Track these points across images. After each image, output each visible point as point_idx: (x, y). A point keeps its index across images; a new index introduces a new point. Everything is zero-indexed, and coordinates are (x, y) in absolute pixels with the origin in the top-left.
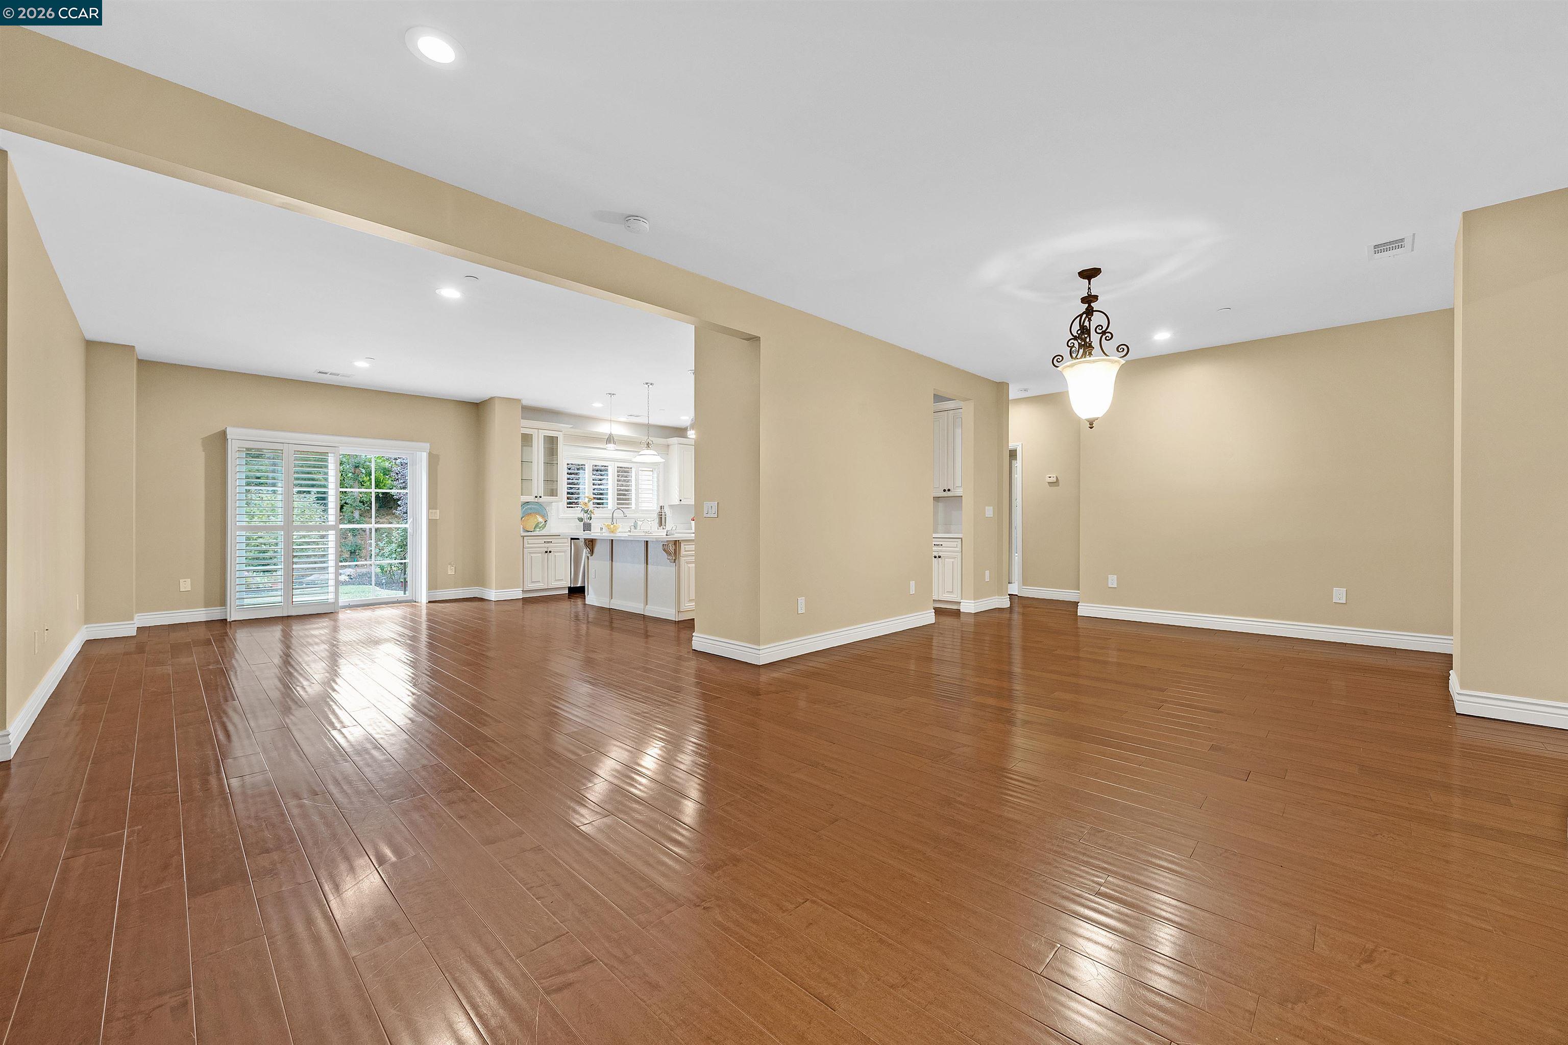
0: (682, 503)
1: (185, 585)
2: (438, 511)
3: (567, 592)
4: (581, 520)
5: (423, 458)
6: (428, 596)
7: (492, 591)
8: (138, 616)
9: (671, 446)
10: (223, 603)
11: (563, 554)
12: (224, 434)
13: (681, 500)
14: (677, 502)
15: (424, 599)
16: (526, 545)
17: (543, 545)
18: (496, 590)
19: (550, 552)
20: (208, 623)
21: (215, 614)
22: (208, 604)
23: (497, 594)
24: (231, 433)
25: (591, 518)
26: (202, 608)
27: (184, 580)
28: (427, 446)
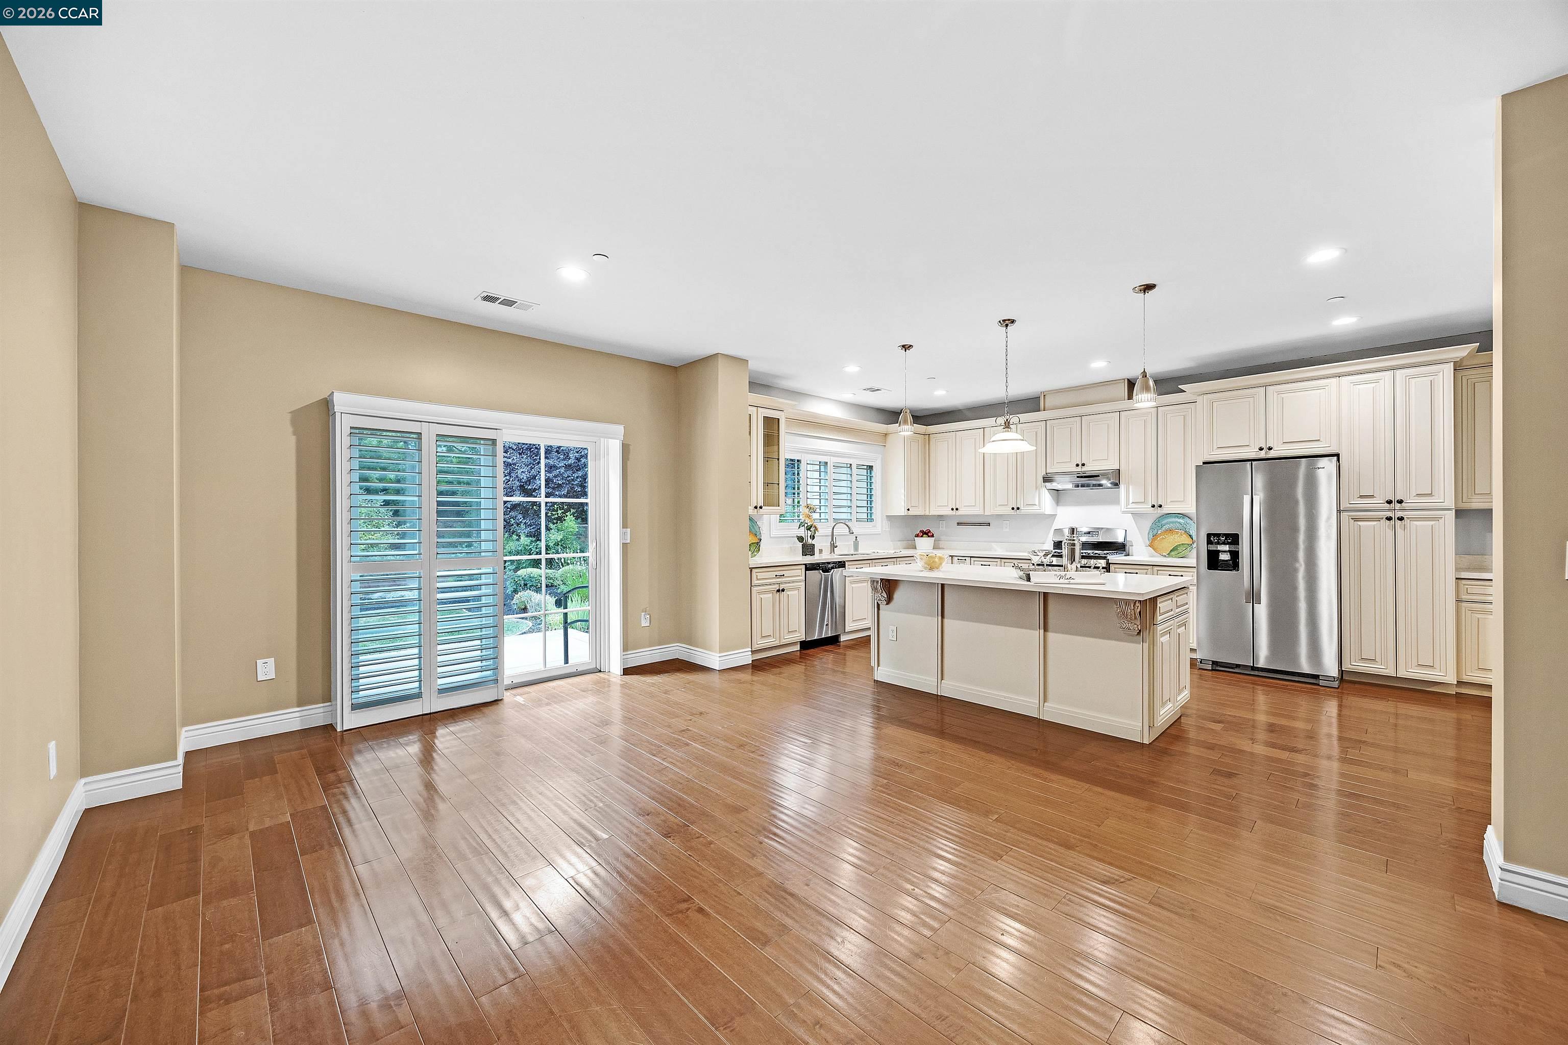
0: (910, 513)
1: (266, 669)
2: (629, 530)
3: (798, 648)
4: (800, 539)
5: (614, 448)
6: (624, 660)
7: (713, 654)
8: (186, 731)
9: (890, 435)
10: (328, 696)
11: (796, 592)
12: (327, 405)
13: (908, 510)
14: (902, 512)
15: (616, 668)
16: (755, 582)
17: (774, 580)
18: (720, 652)
19: (783, 590)
20: (305, 733)
21: (316, 715)
22: (302, 701)
23: (724, 658)
24: (342, 401)
25: (814, 536)
26: (293, 707)
27: (264, 661)
28: (620, 429)
